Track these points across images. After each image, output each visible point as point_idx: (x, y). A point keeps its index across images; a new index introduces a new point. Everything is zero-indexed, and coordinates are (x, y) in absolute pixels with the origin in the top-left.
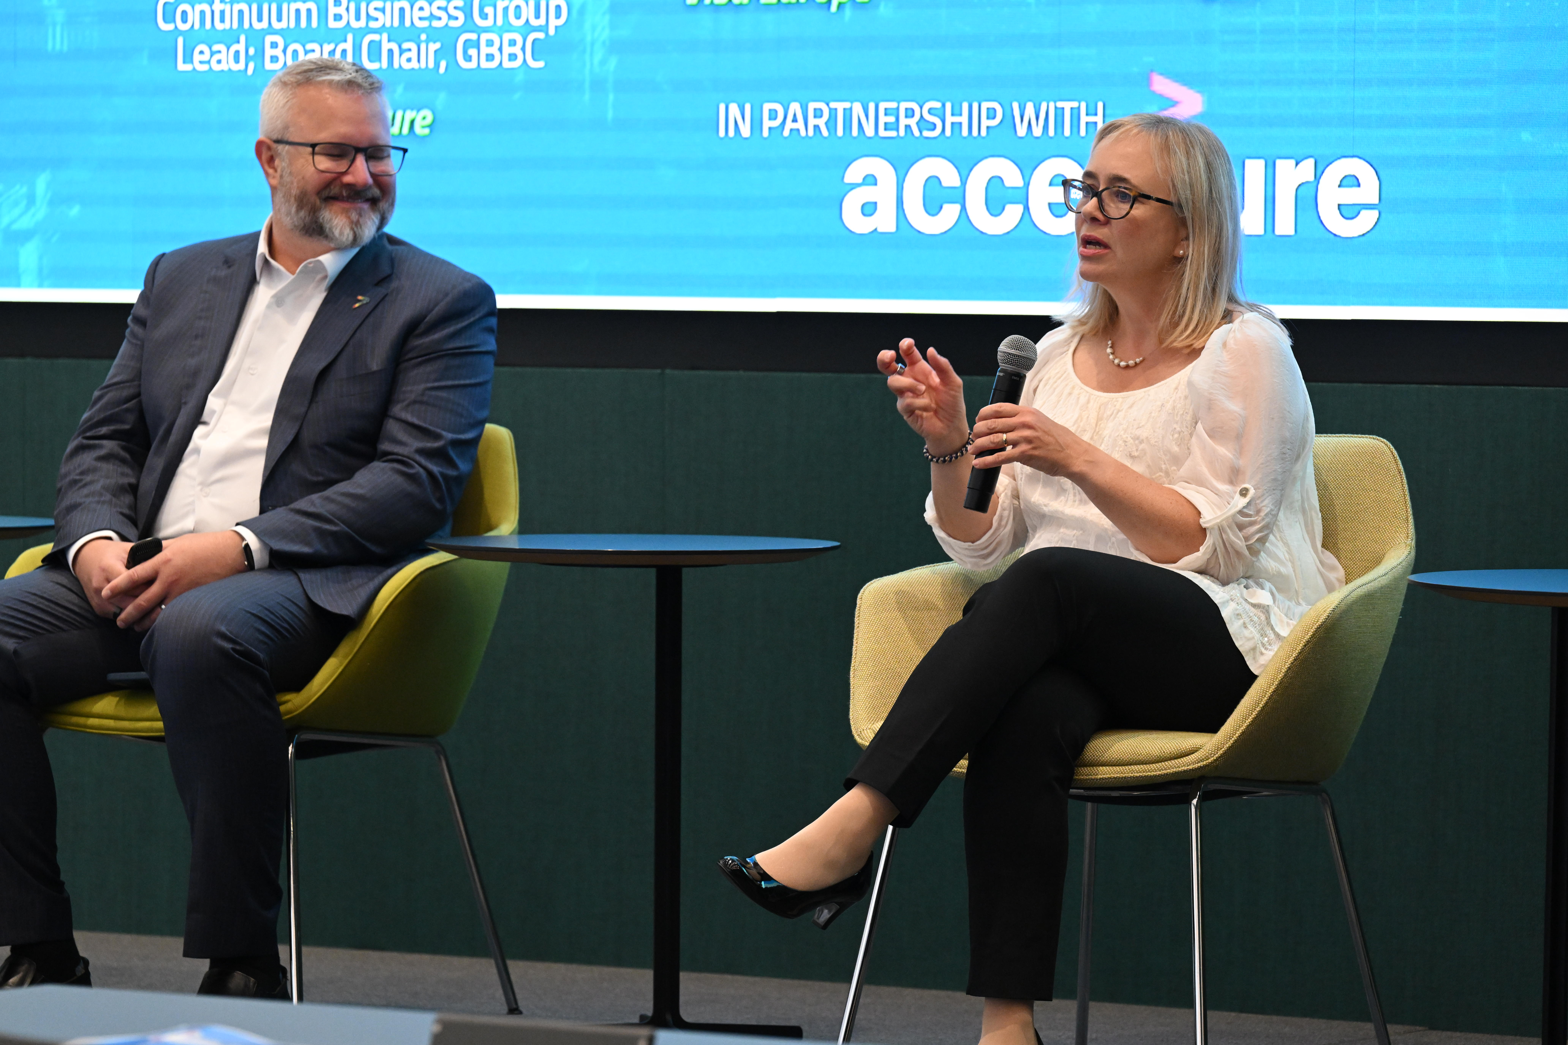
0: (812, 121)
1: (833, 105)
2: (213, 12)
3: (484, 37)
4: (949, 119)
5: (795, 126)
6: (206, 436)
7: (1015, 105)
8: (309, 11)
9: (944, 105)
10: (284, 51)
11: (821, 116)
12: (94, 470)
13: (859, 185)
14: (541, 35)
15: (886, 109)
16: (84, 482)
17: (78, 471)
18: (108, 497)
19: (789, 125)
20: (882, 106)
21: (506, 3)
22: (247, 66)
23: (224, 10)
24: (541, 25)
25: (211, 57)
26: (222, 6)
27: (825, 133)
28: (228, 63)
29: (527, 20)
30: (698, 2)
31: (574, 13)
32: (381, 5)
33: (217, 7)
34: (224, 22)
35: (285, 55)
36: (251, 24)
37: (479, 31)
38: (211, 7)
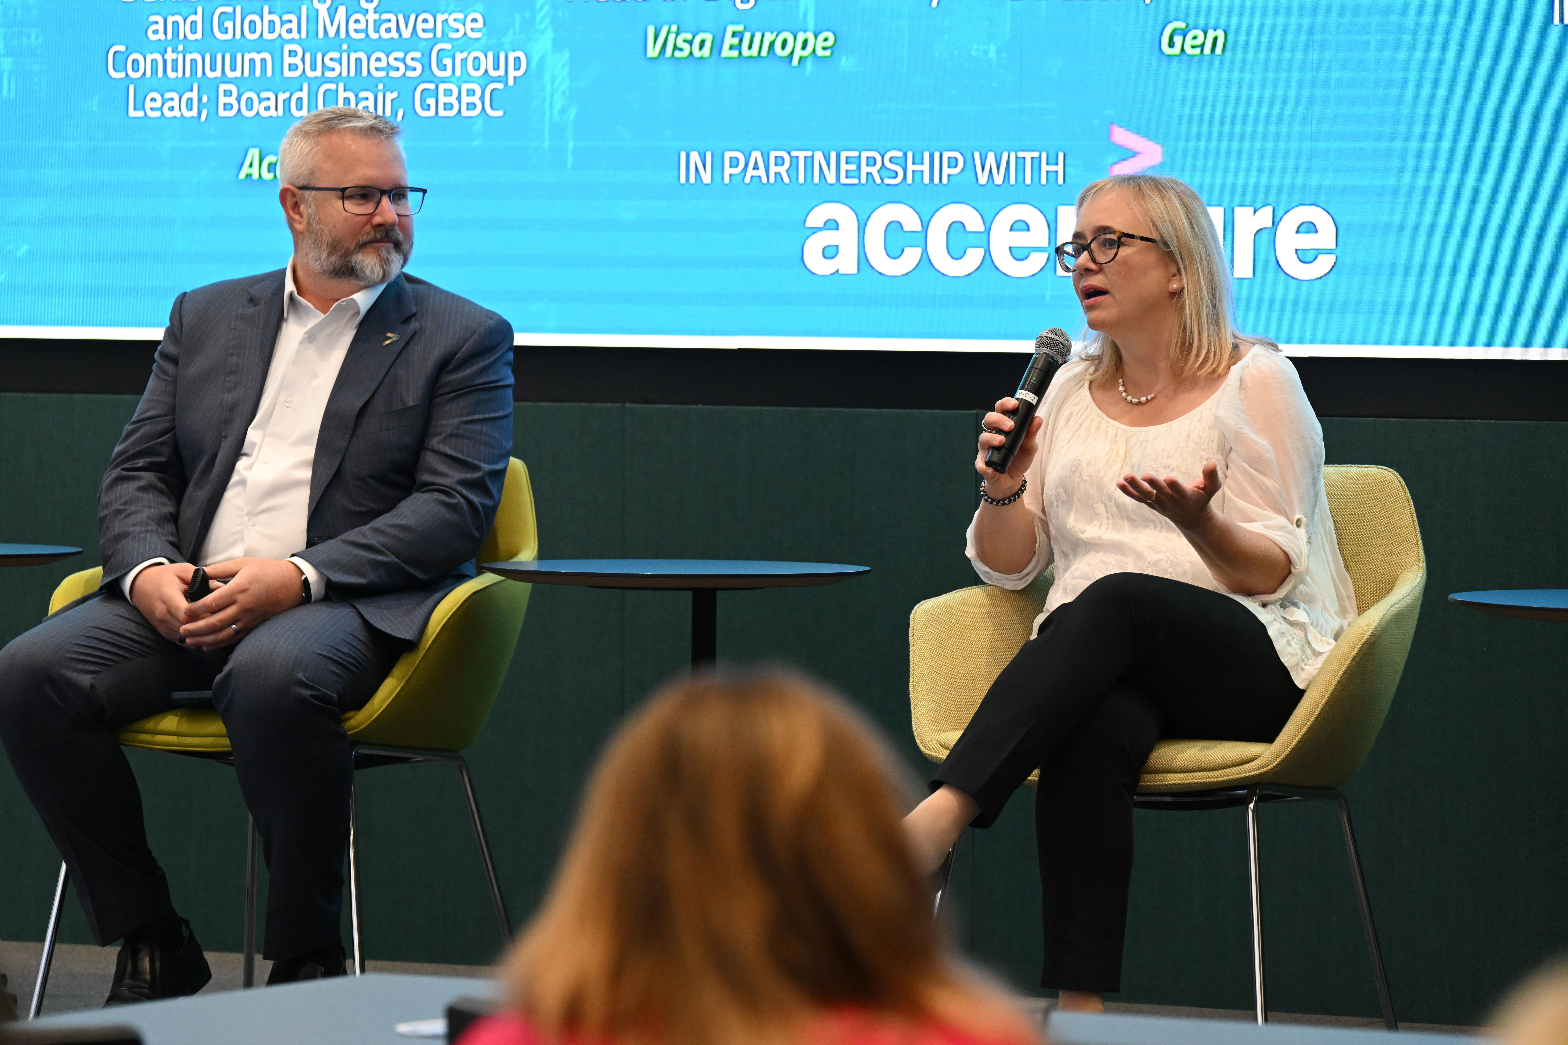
0: (773, 169)
1: (794, 154)
2: (165, 61)
3: (442, 87)
4: (911, 167)
5: (756, 173)
6: (250, 467)
7: (977, 155)
8: (263, 61)
9: (905, 155)
10: (238, 100)
11: (783, 164)
12: (137, 500)
13: (820, 229)
14: (500, 86)
15: (847, 158)
16: (128, 512)
17: (122, 501)
18: (154, 526)
19: (750, 172)
20: (844, 155)
21: (465, 55)
22: (200, 113)
23: (177, 59)
24: (500, 76)
25: (163, 105)
26: (174, 56)
27: (786, 180)
28: (180, 110)
29: (486, 71)
30: (659, 55)
31: (534, 64)
32: (336, 55)
33: (169, 56)
34: (177, 71)
35: (239, 103)
36: (204, 73)
37: (437, 81)
38: (163, 57)
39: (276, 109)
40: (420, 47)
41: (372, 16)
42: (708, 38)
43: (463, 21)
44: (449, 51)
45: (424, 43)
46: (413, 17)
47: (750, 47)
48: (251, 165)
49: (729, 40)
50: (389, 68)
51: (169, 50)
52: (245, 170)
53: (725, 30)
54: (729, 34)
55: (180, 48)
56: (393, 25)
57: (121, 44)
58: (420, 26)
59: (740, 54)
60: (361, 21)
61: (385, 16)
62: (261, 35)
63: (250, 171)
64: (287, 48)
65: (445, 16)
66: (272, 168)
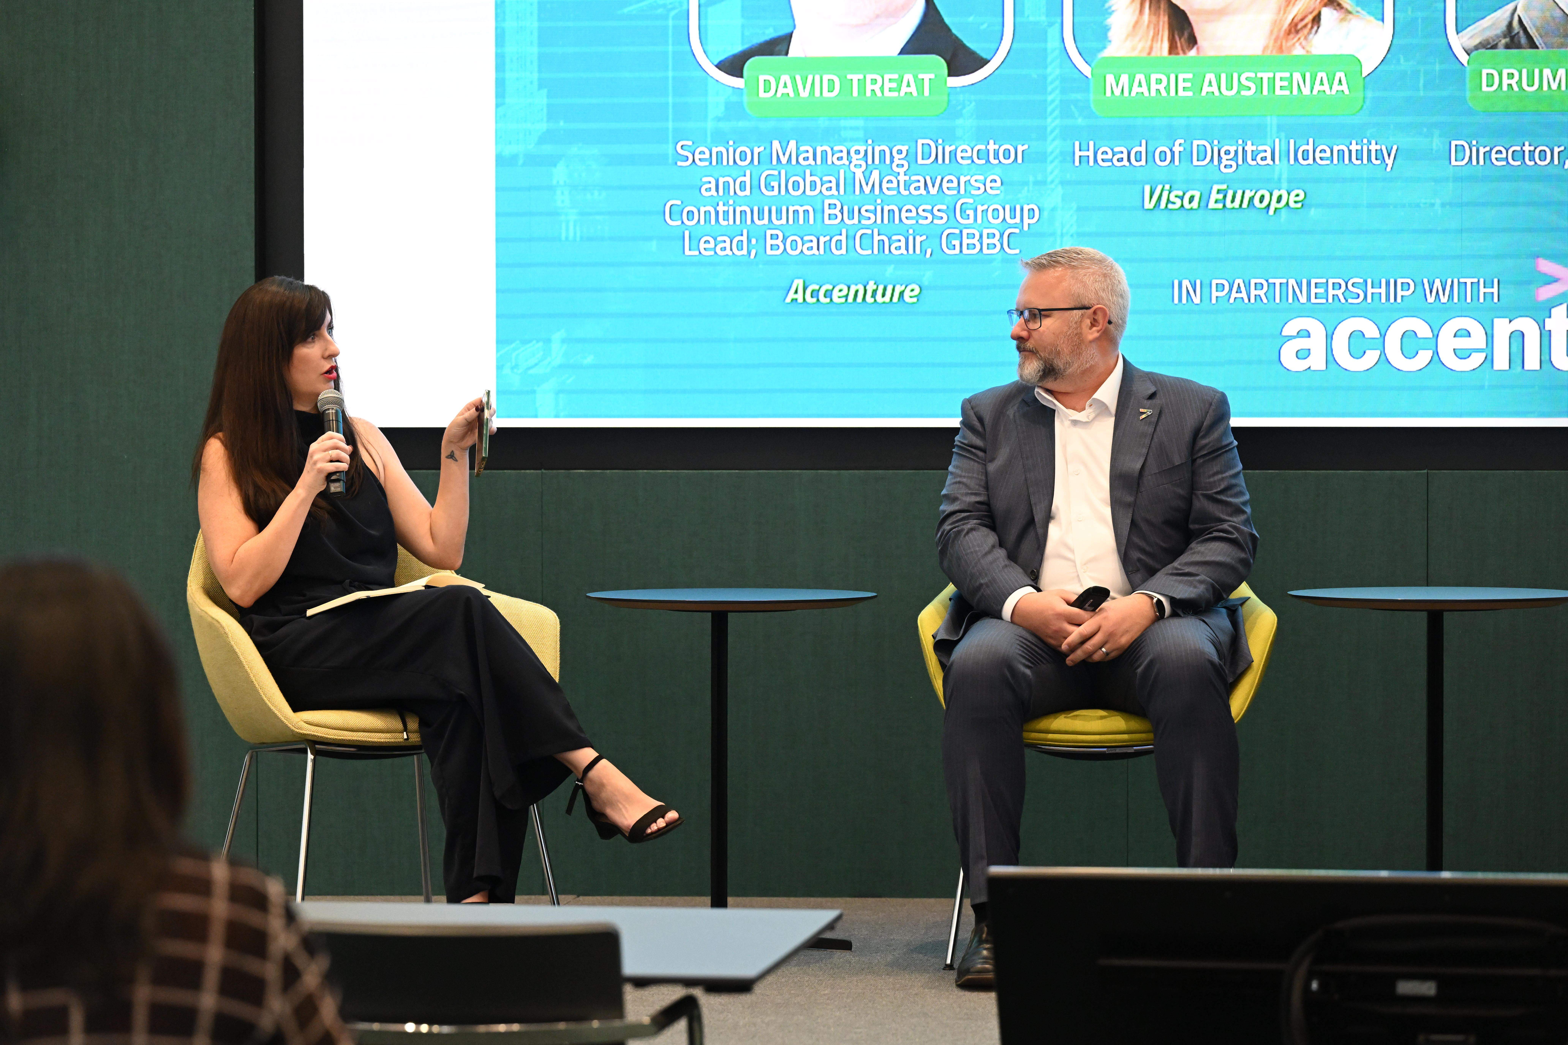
0: (1253, 292)
1: (1271, 281)
2: (717, 213)
3: (965, 232)
4: (1370, 290)
5: (1239, 295)
7: (1425, 281)
8: (806, 212)
9: (1366, 282)
10: (784, 242)
11: (1261, 289)
13: (1294, 337)
14: (1017, 231)
15: (1316, 283)
19: (1234, 295)
20: (1313, 281)
21: (985, 207)
22: (749, 253)
23: (728, 211)
24: (1016, 223)
25: (716, 246)
26: (726, 208)
27: (1265, 300)
28: (731, 250)
29: (1004, 219)
30: (1154, 207)
31: (1045, 214)
32: (872, 208)
33: (721, 208)
34: (728, 220)
35: (785, 245)
36: (752, 221)
37: (961, 228)
38: (715, 209)
39: (818, 249)
40: (946, 202)
41: (902, 178)
42: (1197, 195)
43: (984, 182)
44: (972, 204)
45: (949, 198)
46: (939, 178)
47: (1233, 201)
48: (796, 292)
49: (1214, 196)
50: (918, 217)
51: (721, 203)
52: (791, 295)
53: (1212, 188)
54: (1214, 191)
55: (731, 202)
56: (922, 184)
57: (677, 199)
58: (945, 185)
59: (1224, 206)
60: (893, 181)
61: (914, 178)
62: (804, 192)
63: (795, 296)
64: (827, 202)
65: (968, 178)
66: (815, 294)
